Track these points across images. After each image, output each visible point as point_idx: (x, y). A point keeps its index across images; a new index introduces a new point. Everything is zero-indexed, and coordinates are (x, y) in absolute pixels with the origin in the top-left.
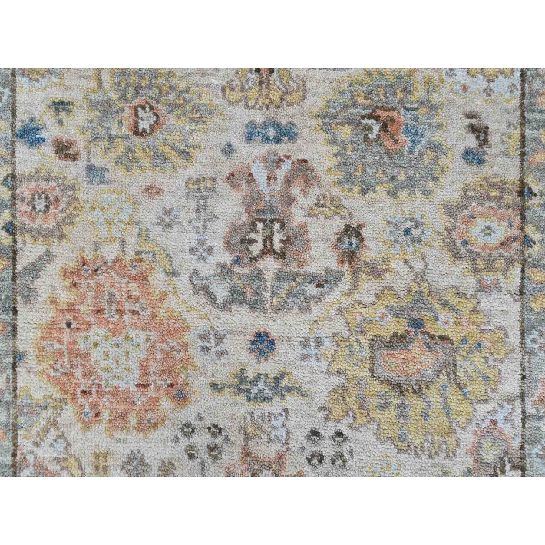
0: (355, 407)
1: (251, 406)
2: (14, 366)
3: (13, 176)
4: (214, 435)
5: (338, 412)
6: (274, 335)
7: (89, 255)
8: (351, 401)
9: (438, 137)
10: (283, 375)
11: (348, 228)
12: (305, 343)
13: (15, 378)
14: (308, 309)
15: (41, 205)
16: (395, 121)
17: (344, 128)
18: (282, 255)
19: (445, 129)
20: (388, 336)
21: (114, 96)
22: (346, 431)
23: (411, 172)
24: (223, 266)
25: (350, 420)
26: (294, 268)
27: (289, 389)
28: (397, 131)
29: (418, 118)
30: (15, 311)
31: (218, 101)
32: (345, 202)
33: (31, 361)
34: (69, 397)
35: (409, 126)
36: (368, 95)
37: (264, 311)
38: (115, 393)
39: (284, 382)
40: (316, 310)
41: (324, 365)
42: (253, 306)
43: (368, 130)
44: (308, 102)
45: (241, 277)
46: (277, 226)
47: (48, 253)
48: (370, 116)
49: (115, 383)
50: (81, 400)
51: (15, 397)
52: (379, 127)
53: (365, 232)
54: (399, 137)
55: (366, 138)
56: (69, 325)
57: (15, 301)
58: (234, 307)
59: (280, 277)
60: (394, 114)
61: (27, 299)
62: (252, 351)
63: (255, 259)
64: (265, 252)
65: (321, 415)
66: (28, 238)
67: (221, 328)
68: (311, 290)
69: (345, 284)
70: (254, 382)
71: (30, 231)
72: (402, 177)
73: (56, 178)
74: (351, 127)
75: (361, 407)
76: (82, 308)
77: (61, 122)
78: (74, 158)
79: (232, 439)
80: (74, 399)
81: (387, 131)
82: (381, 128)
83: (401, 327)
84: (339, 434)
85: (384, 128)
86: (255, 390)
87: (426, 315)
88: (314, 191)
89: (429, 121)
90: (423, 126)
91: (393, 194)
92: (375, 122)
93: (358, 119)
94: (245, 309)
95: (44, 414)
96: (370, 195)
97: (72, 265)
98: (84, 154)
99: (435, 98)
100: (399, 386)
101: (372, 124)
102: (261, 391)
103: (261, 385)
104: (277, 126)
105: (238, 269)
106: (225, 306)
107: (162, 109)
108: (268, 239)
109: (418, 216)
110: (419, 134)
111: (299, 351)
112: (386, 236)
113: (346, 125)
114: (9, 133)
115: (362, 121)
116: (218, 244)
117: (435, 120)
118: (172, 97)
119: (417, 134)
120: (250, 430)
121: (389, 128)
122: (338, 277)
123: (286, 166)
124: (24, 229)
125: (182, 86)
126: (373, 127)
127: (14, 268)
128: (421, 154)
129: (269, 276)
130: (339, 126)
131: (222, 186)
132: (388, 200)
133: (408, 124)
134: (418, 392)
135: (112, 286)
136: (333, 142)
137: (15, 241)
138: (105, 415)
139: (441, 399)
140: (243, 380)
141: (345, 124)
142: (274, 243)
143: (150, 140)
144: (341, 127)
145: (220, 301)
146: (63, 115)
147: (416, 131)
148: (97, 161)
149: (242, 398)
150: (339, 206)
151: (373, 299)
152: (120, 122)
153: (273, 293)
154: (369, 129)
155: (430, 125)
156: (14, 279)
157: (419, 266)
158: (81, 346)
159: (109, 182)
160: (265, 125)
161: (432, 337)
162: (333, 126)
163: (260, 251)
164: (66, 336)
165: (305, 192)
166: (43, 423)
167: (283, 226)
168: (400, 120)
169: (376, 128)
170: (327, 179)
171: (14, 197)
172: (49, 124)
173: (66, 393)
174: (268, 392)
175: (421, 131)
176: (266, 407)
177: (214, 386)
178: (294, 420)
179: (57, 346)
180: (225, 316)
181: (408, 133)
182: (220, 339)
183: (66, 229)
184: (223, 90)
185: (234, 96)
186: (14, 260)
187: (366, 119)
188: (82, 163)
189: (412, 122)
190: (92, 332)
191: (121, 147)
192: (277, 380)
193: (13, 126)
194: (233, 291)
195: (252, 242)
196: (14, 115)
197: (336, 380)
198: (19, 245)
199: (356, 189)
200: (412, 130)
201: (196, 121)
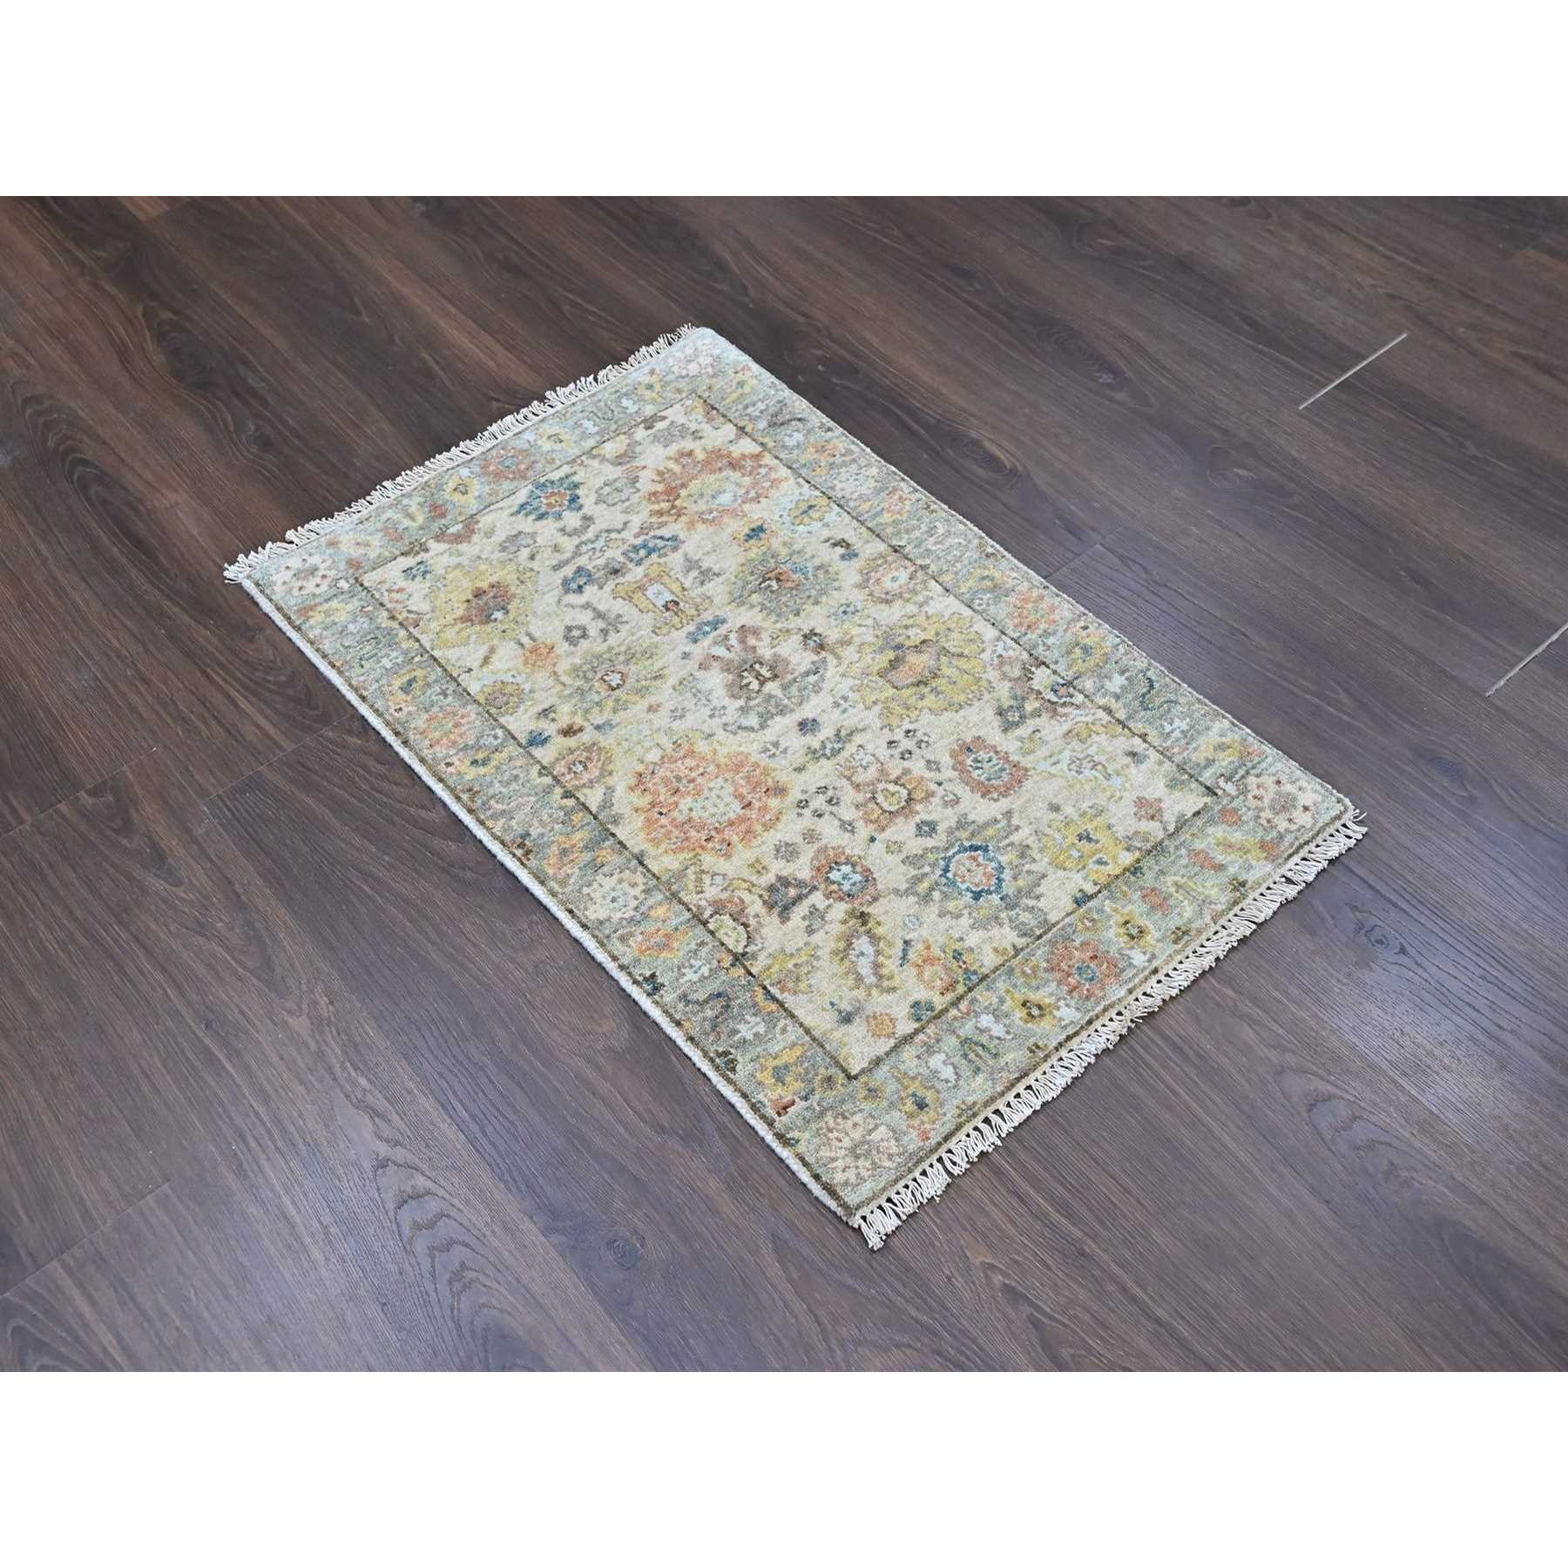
0: (904, 711)
1: (834, 761)
2: (641, 863)
3: (544, 768)
4: (824, 793)
5: (895, 721)
6: (811, 716)
7: (640, 768)
8: (899, 710)
9: (817, 562)
10: (839, 731)
11: (805, 636)
12: (837, 705)
13: (648, 870)
14: (821, 689)
15: (580, 768)
16: (782, 573)
17: (752, 597)
18: (776, 676)
19: (818, 556)
20: (886, 664)
21: (578, 683)
22: (911, 727)
23: (818, 587)
24: (742, 709)
25: (908, 719)
26: (790, 677)
27: (851, 734)
28: (788, 576)
29: (795, 562)
30: (613, 835)
31: (656, 639)
32: (791, 626)
33: (651, 850)
34: (698, 850)
36: (752, 573)
37: (792, 710)
38: (731, 823)
39: (843, 733)
40: (826, 686)
41: (861, 706)
42: (782, 712)
43: (769, 588)
44: (716, 601)
45: (758, 705)
46: (757, 666)
47: (608, 788)
48: (764, 581)
49: (726, 818)
50: (710, 845)
51: (658, 878)
53: (817, 631)
54: (792, 577)
55: (772, 592)
56: (661, 814)
57: (608, 830)
58: (769, 722)
59: (785, 687)
60: (779, 570)
61: (615, 822)
62: (804, 734)
63: (758, 692)
64: (762, 684)
65: (886, 730)
66: (586, 791)
67: (773, 739)
68: (812, 679)
69: (831, 660)
70: (824, 746)
71: (584, 785)
72: (814, 593)
73: (578, 748)
75: (908, 709)
76: (662, 798)
77: (553, 720)
78: (581, 730)
79: (838, 785)
80: (703, 848)
81: (782, 580)
82: (776, 582)
83: (891, 655)
84: (908, 731)
85: (778, 580)
86: (828, 752)
87: (900, 640)
88: (764, 635)
89: (803, 559)
90: (802, 564)
91: (817, 603)
92: (769, 581)
93: (757, 587)
94: (778, 718)
95: (689, 871)
96: (802, 614)
97: (633, 781)
98: (586, 724)
99: (796, 547)
100: (920, 682)
101: (768, 583)
102: (833, 749)
103: (829, 746)
104: (707, 624)
105: (753, 703)
106: (763, 726)
107: (621, 668)
108: (758, 676)
109: (843, 601)
111: (837, 711)
112: (833, 622)
113: (753, 595)
114: (521, 750)
115: (761, 586)
116: (727, 701)
117: (807, 557)
118: (622, 658)
119: (802, 569)
120: (847, 773)
121: (782, 578)
122: (824, 661)
123: (733, 636)
124: (577, 788)
125: (623, 649)
126: (771, 584)
127: (591, 813)
128: (815, 576)
129: (779, 693)
130: (748, 598)
131: (699, 674)
132: (817, 608)
133: (792, 569)
134: (936, 676)
135: (672, 772)
136: (752, 606)
137: (578, 799)
138: (735, 839)
139: (954, 669)
140: (815, 752)
141: (751, 595)
142: (763, 675)
143: (628, 686)
144: (750, 598)
145: (756, 727)
146: (552, 715)
147: (800, 568)
148: (599, 721)
149: (824, 761)
150: (788, 631)
151: (857, 656)
152: (597, 692)
153: (789, 698)
154: (770, 586)
155: (806, 560)
156: (595, 818)
157: (870, 622)
158: (680, 819)
159: (618, 724)
160: (699, 629)
161: (916, 647)
162: (744, 600)
163: (758, 685)
164: (664, 820)
165: (760, 639)
166: (693, 877)
167: (761, 663)
168: (784, 570)
169: (774, 583)
170: (765, 625)
171: (555, 778)
172: (546, 726)
173: (694, 849)
174: (837, 746)
175: (803, 566)
176: (845, 754)
177: (799, 770)
178: (870, 747)
179: (663, 830)
180: (767, 732)
181: (796, 572)
182: (776, 744)
183: (610, 767)
184: (653, 632)
185: (665, 630)
186: (587, 808)
187: (762, 584)
188: (589, 729)
189: (793, 566)
190: (681, 806)
191: (610, 704)
192: (837, 735)
193: (520, 745)
194: (761, 715)
195: (749, 684)
196: (514, 738)
197: (877, 709)
198: (582, 799)
199: (791, 616)
200: (797, 570)
201: (651, 657)
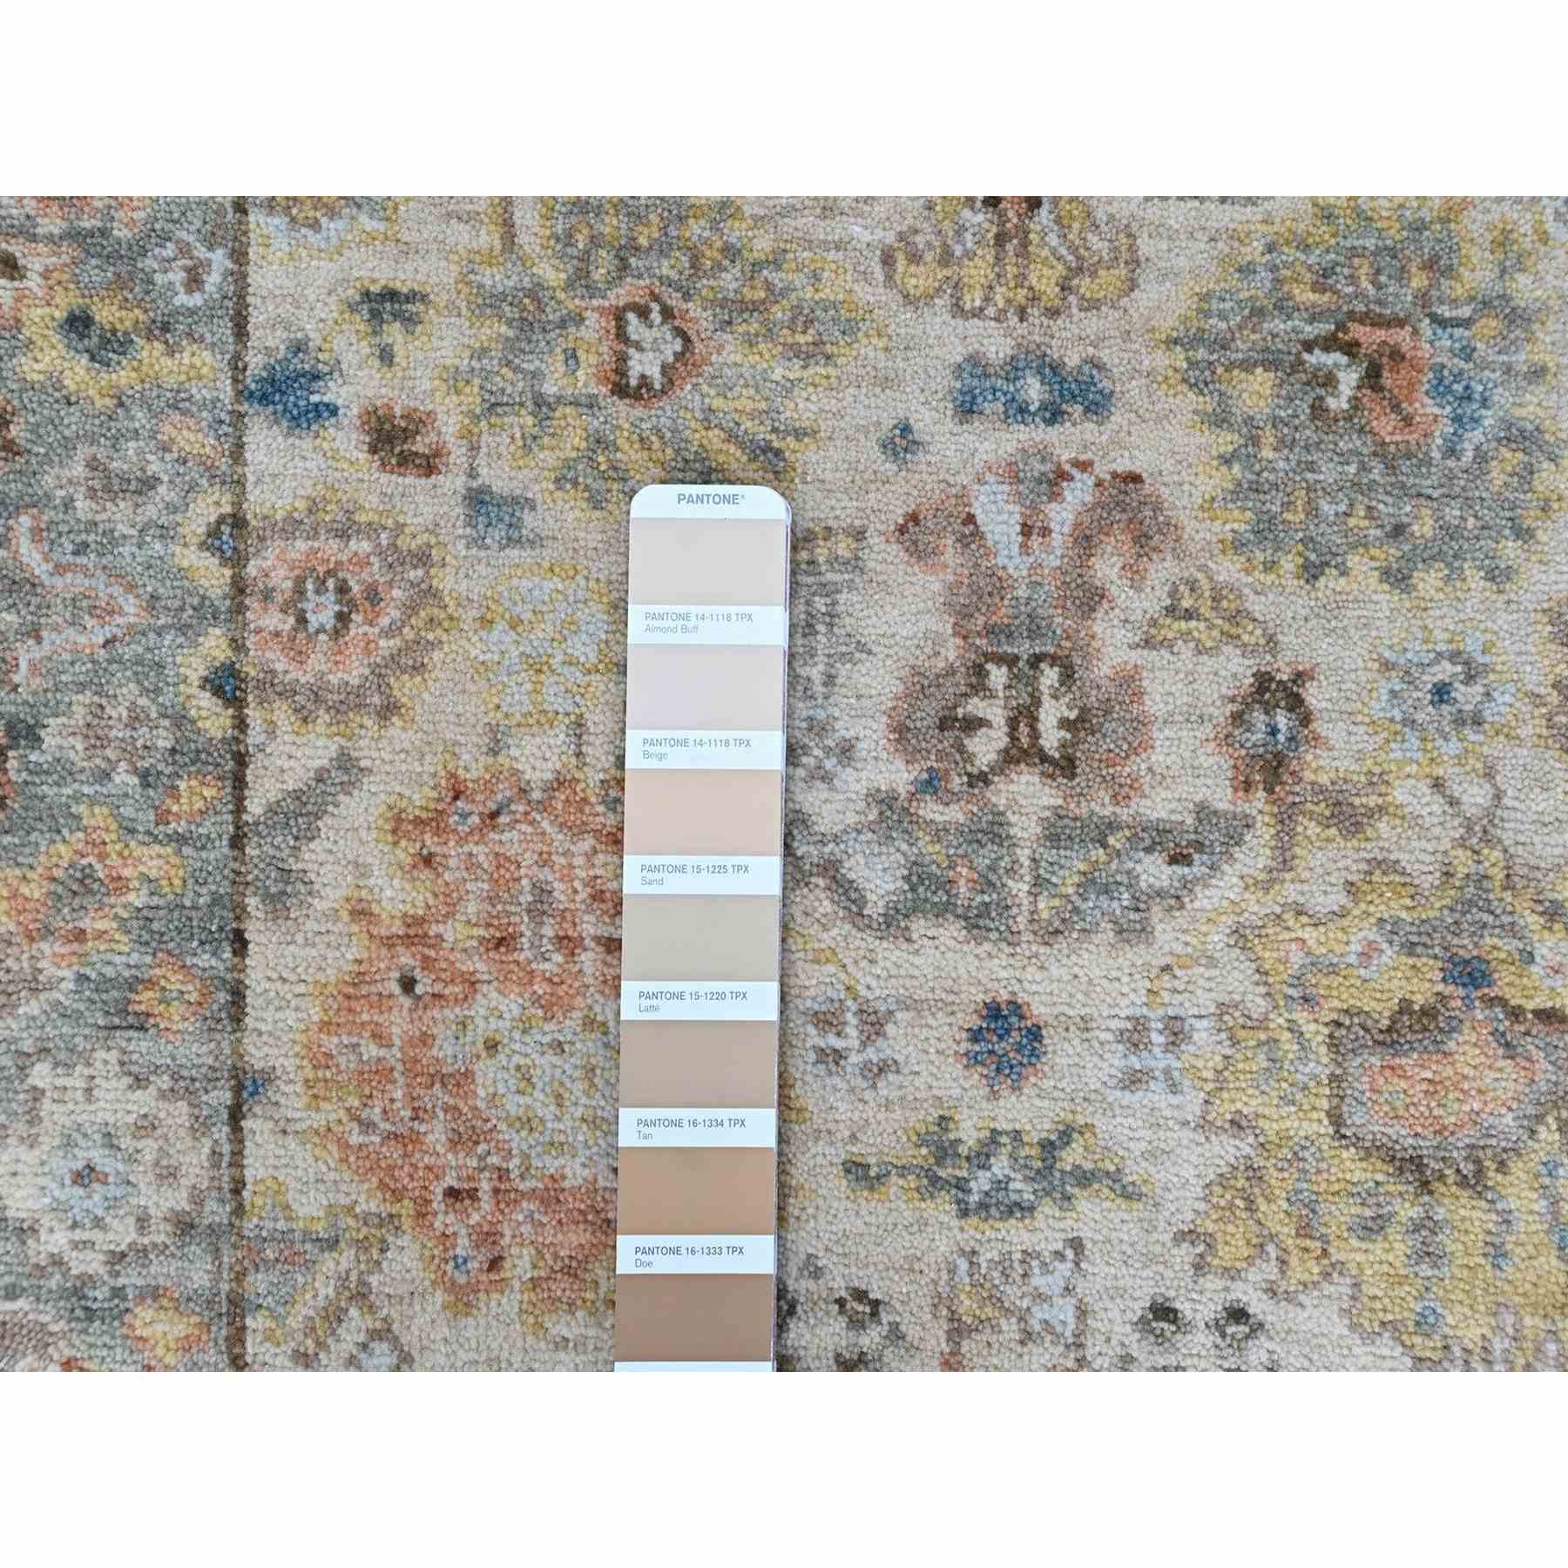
0: (1287, 1231)
1: (971, 1232)
2: (236, 1116)
3: (238, 521)
4: (856, 1323)
5: (1232, 1248)
6: (1039, 1010)
7: (473, 766)
8: (1276, 1216)
9: (1531, 406)
10: (1066, 1134)
11: (1263, 681)
12: (1134, 1036)
13: (238, 1154)
14: (1144, 932)
15: (323, 613)
16: (1403, 358)
17: (1251, 378)
18: (1066, 766)
19: (1554, 383)
20: (1382, 1012)
21: (552, 274)
22: (1258, 1305)
23: (1452, 513)
24: (885, 801)
25: (1271, 1270)
26: (1101, 805)
27: (1085, 1179)
28: (1412, 386)
29: (1474, 349)
30: (240, 944)
31: (871, 293)
32: (1256, 605)
33: (291, 1098)
34: (407, 1208)
35: (1446, 373)
36: (1323, 278)
37: (1011, 938)
38: (551, 1196)
39: (1071, 1157)
40: (1167, 934)
41: (1192, 1103)
42: (977, 922)
43: (1324, 385)
44: (1148, 295)
45: (939, 833)
46: (1050, 676)
47: (345, 762)
48: (1329, 343)
49: (552, 1165)
50: (444, 1219)
51: (239, 1211)
52: (1355, 376)
53: (1314, 695)
54: (1417, 405)
55: (1318, 409)
56: (408, 984)
57: (240, 912)
58: (919, 926)
59: (1056, 833)
60: (1402, 337)
61: (277, 903)
62: (973, 1060)
63: (982, 779)
64: (1013, 756)
65: (1184, 1254)
66: (282, 713)
67: (874, 985)
68: (1154, 871)
69: (1255, 854)
70: (981, 1157)
71: (289, 693)
72: (1424, 527)
73: (372, 529)
74: (1272, 375)
75: (1304, 1231)
76: (451, 932)
77: (386, 356)
78: (429, 465)
79: (912, 1332)
80: (422, 1215)
81: (1382, 389)
82: (1361, 379)
83: (1424, 986)
84: (1238, 1314)
85: (1372, 378)
86: (981, 1183)
87: (1498, 946)
88: (1163, 571)
89: (1505, 358)
90: (1487, 373)
91: (1397, 578)
92: (1344, 360)
93: (1294, 351)
94: (951, 931)
95: (329, 1263)
96: (1329, 582)
97: (419, 798)
98: (458, 455)
99: (1523, 288)
100: (1417, 1163)
101: (1335, 365)
102: (1001, 1185)
103: (1000, 1166)
104: (1052, 370)
105: (931, 810)
106: (893, 923)
107: (699, 316)
108: (1024, 716)
109: (1471, 646)
110: (1477, 396)
111: (1117, 1060)
112: (1379, 705)
113: (1259, 370)
114: (226, 390)
115: (1306, 356)
116: (871, 734)
117: (1523, 357)
118: (729, 280)
119: (1469, 398)
120: (966, 1305)
121: (1387, 379)
122: (1236, 832)
123: (1079, 493)
124: (269, 684)
125: (763, 244)
126: (1341, 375)
127: (239, 809)
128: (1481, 457)
129: (1025, 828)
130: (1236, 372)
131: (884, 554)
132: (1386, 599)
133: (1443, 366)
134: (1474, 1183)
135: (544, 861)
136: (1219, 420)
137: (241, 724)
138: (521, 1264)
139: (1544, 1203)
140: (945, 1151)
141: (1255, 365)
142: (1041, 727)
143: (662, 414)
144: (1243, 375)
145: (875, 908)
146: (394, 333)
147: (1467, 388)
148: (499, 477)
149: (942, 1209)
150: (1236, 617)
151: (1338, 899)
152: (572, 356)
153: (1039, 883)
154: (1329, 381)
155: (1508, 369)
156: (237, 842)
157: (1475, 796)
158: (445, 1050)
159: (537, 542)
160: (1013, 369)
161: (1516, 1014)
162: (1220, 370)
163: (999, 752)
164: (399, 1022)
165: (1135, 576)
166: (327, 1290)
167: (1068, 676)
168: (1419, 354)
169: (1349, 379)
170: (1200, 532)
171: (239, 588)
172: (349, 359)
173: (397, 1195)
174: (1021, 1188)
175: (1480, 388)
176: (1016, 1235)
177: (855, 1169)
178: (1100, 1271)
179: (371, 1051)
180: (890, 954)
181: (1443, 395)
182: (874, 1025)
183: (404, 687)
184: (888, 260)
185: (918, 279)
186: (239, 783)
187: (1317, 351)
188: (452, 482)
189: (1456, 360)
190: (479, 1008)
191: (573, 435)
192: (1048, 1148)
193: (237, 366)
194: (917, 876)
195: (973, 724)
196: (241, 330)
197: (1229, 1149)
198: (255, 736)
199: (1289, 564)
200: (1455, 386)
201: (806, 356)
